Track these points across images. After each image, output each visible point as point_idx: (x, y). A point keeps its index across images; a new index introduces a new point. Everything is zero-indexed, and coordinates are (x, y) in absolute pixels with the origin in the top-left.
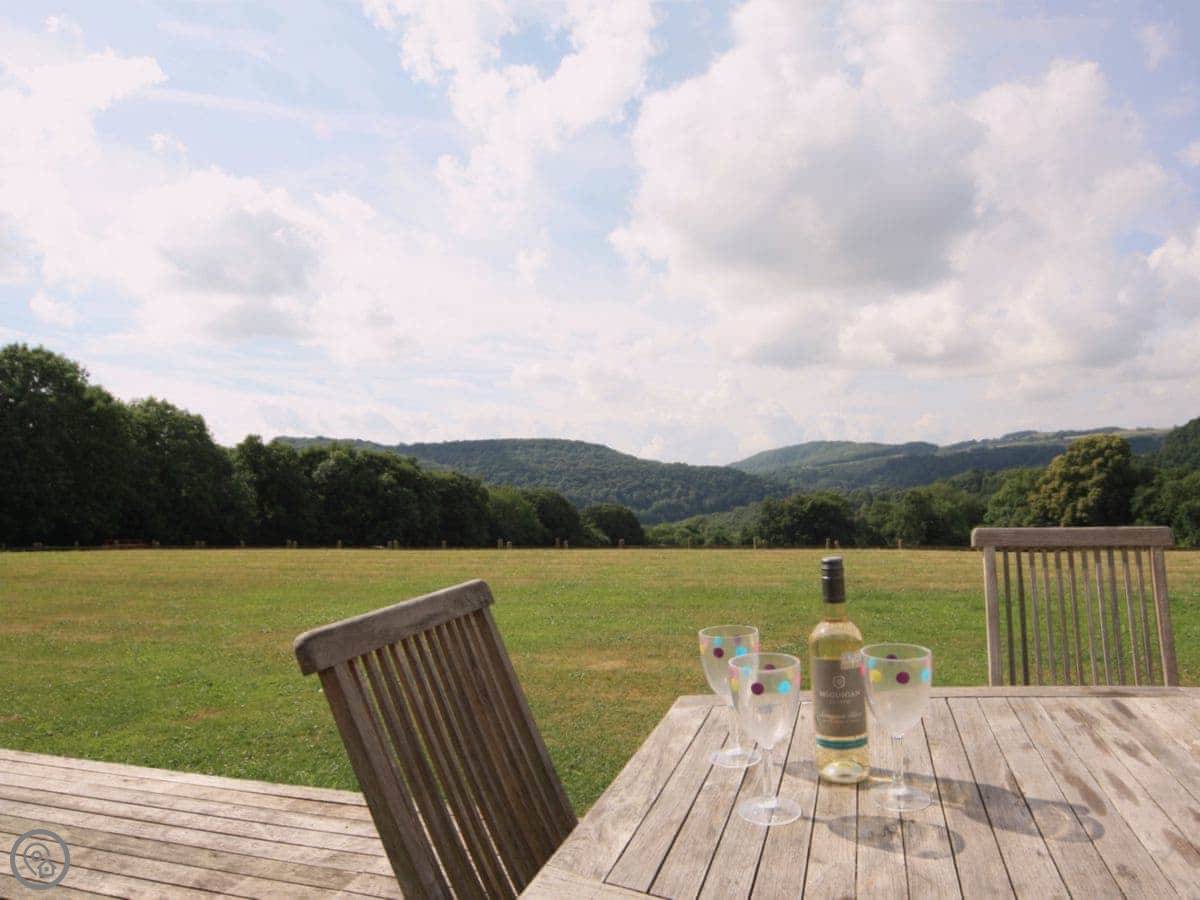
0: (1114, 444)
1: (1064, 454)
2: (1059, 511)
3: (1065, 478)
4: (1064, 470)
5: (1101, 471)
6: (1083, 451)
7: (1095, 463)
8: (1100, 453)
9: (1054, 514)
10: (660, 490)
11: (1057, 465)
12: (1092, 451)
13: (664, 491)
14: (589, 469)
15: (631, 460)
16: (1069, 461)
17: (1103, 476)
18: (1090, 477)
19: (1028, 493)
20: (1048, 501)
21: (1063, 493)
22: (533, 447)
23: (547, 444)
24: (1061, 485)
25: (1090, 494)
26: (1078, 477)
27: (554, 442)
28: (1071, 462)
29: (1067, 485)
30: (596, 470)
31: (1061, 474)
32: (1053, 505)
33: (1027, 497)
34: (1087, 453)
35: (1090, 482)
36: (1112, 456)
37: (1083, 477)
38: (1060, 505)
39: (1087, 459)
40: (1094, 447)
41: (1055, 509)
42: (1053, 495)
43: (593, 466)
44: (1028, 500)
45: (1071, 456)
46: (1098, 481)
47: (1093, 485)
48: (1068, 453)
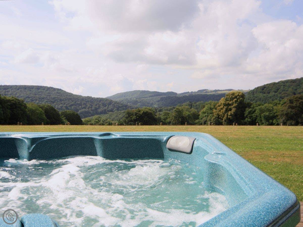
0: (240, 95)
1: (225, 97)
2: (223, 116)
3: (225, 105)
4: (225, 102)
5: (236, 103)
6: (231, 96)
7: (234, 101)
8: (236, 97)
9: (221, 116)
10: (82, 106)
11: (222, 101)
12: (233, 96)
13: (83, 106)
14: (55, 98)
15: (71, 95)
16: (226, 100)
17: (236, 104)
18: (233, 105)
19: (213, 110)
20: (219, 112)
21: (224, 110)
22: (33, 88)
23: (38, 88)
24: (223, 107)
25: (232, 110)
26: (229, 105)
27: (41, 87)
28: (227, 100)
29: (225, 107)
30: (57, 98)
31: (224, 104)
32: (221, 114)
33: (213, 111)
34: (232, 97)
35: (233, 106)
36: (239, 98)
37: (230, 105)
38: (223, 113)
39: (232, 99)
40: (234, 95)
41: (222, 115)
42: (221, 110)
43: (56, 96)
44: (213, 112)
45: (227, 98)
46: (235, 106)
47: (233, 107)
48: (226, 97)
